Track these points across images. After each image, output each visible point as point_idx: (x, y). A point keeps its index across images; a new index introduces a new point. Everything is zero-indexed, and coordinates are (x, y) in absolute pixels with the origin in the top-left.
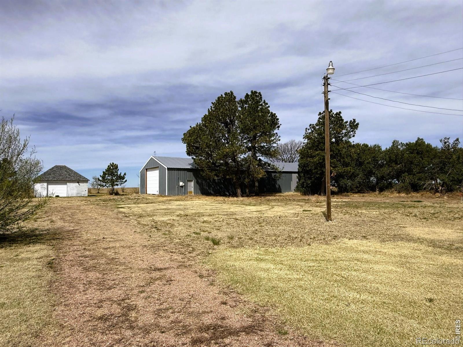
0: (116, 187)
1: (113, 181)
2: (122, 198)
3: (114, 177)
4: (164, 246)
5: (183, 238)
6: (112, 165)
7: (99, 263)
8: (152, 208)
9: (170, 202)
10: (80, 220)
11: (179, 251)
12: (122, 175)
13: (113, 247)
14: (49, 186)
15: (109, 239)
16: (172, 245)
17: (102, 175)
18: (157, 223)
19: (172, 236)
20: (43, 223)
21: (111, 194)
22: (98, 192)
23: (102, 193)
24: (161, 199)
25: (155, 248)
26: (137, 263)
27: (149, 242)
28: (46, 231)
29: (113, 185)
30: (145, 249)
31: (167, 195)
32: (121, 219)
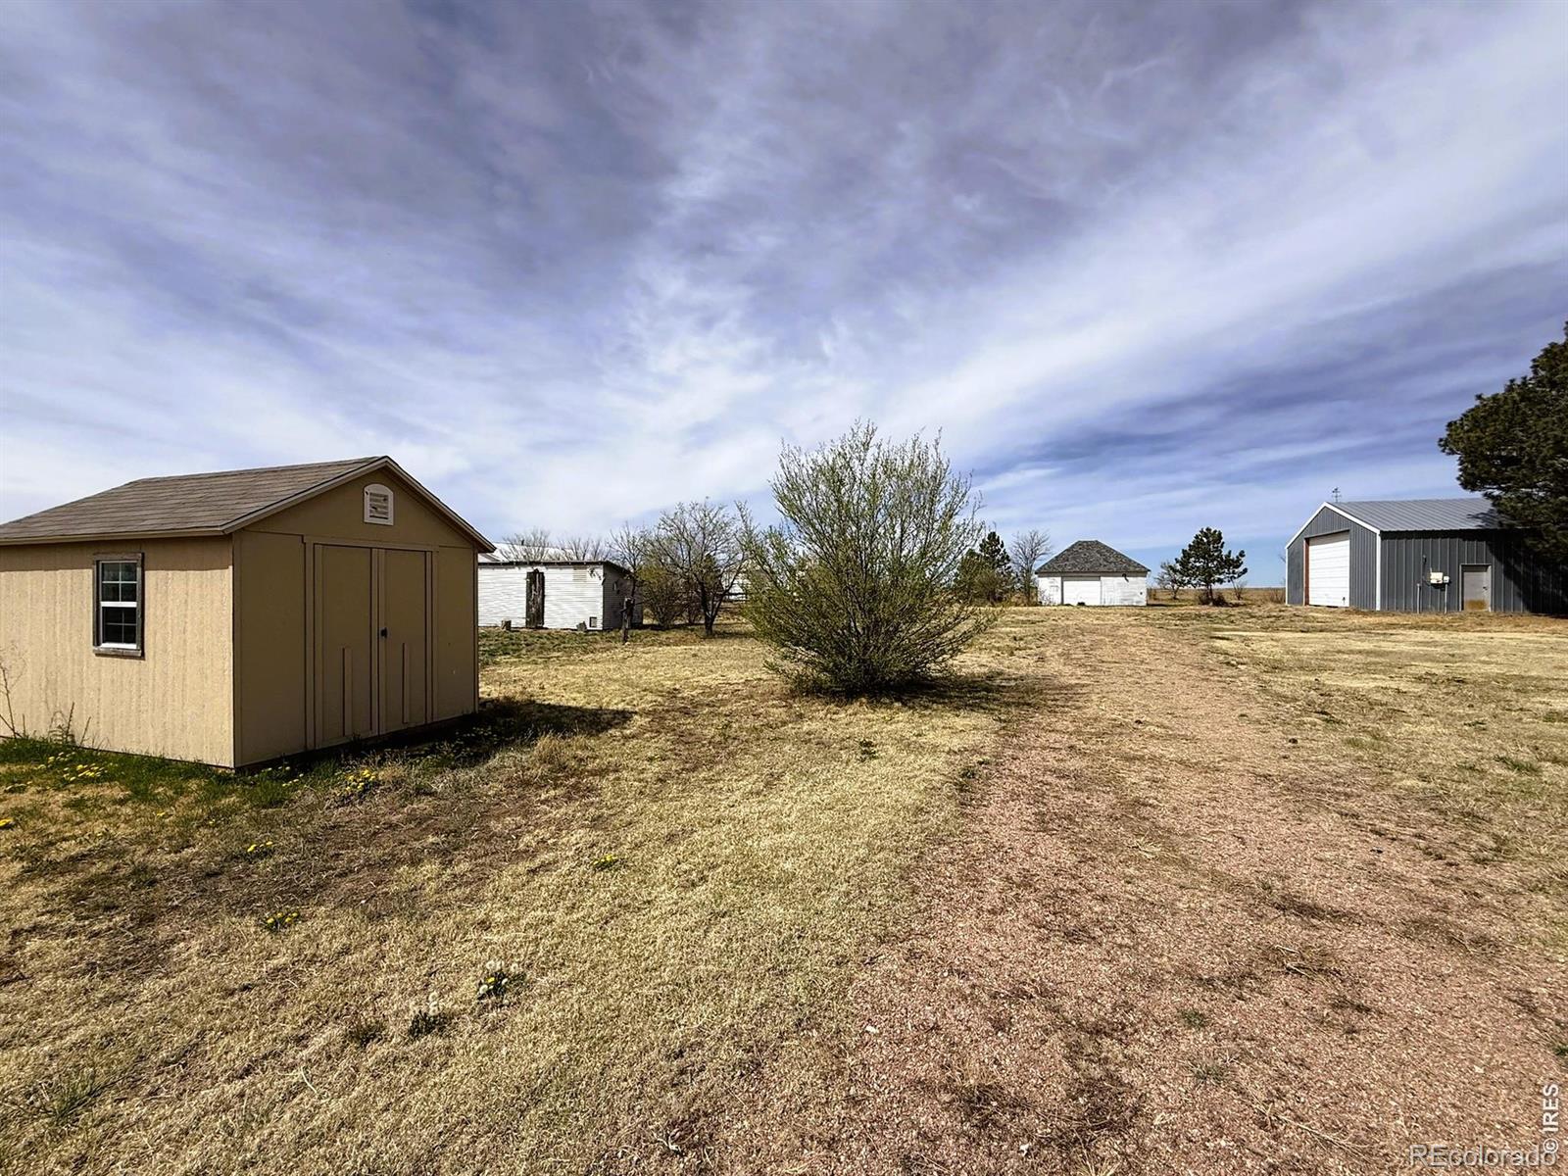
0: (1216, 586)
1: (1209, 572)
2: (1233, 613)
3: (1212, 561)
4: (1348, 796)
5: (1443, 773)
6: (1207, 533)
7: (1090, 806)
8: (1319, 647)
9: (1390, 631)
10: (1103, 662)
11: (1419, 836)
12: (1233, 556)
13: (1153, 758)
14: (1065, 583)
15: (1152, 728)
16: (1384, 799)
17: (1180, 559)
18: (1329, 695)
19: (1386, 755)
20: (1021, 660)
21: (1204, 602)
22: (1175, 598)
23: (1183, 600)
24: (1357, 620)
25: (1304, 795)
26: (1216, 845)
27: (1286, 764)
28: (1015, 680)
29: (1208, 583)
30: (1262, 790)
31: (1378, 608)
32: (1211, 670)
